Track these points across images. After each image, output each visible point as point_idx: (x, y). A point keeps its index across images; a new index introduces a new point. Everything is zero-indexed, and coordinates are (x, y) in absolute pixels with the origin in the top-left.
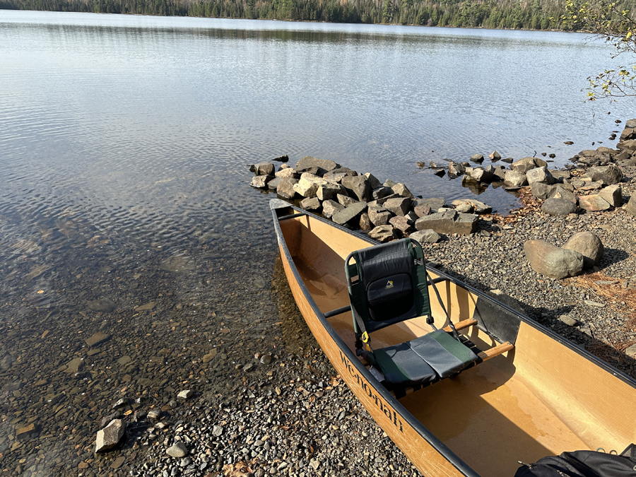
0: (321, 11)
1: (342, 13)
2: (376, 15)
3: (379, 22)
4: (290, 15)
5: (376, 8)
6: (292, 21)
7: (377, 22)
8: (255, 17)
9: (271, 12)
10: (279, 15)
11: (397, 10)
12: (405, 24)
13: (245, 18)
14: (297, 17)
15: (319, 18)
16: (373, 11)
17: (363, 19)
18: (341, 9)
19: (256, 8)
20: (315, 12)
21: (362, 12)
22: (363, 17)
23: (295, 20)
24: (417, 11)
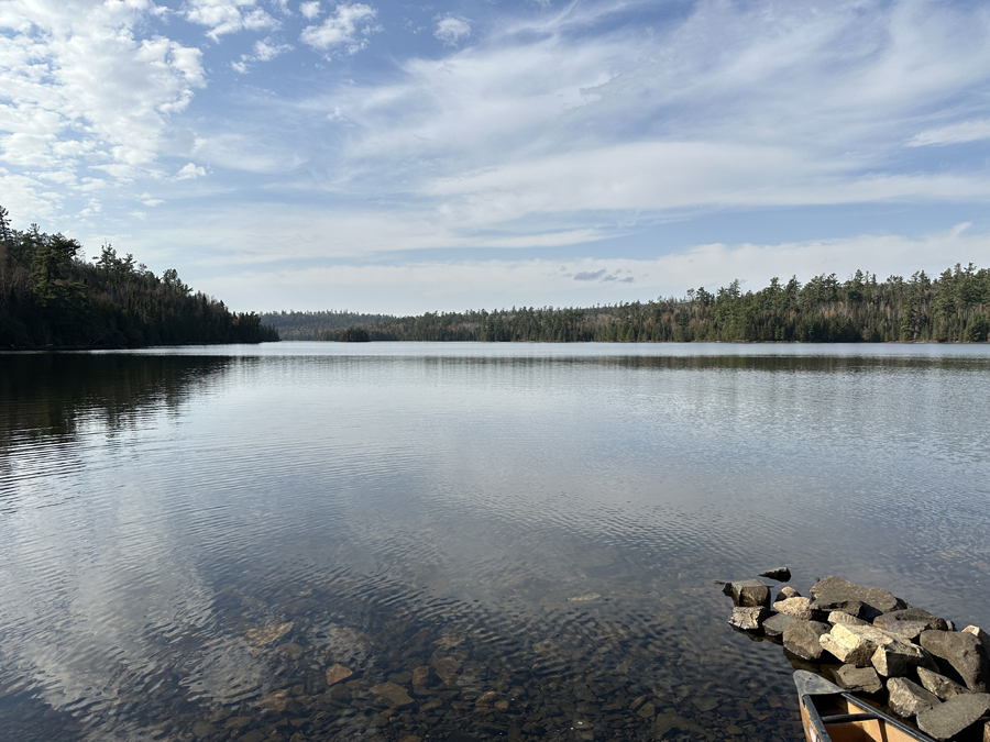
0: (793, 327)
1: (828, 329)
2: (888, 329)
3: (896, 339)
4: (742, 335)
5: (887, 320)
6: (746, 342)
7: (890, 340)
8: (688, 339)
9: (712, 331)
10: (724, 334)
11: (926, 321)
12: (942, 341)
13: (673, 340)
14: (753, 337)
15: (790, 337)
16: (881, 325)
17: (865, 337)
18: (827, 323)
19: (690, 327)
20: (783, 329)
21: (862, 326)
22: (865, 333)
23: (751, 341)
24: (965, 322)
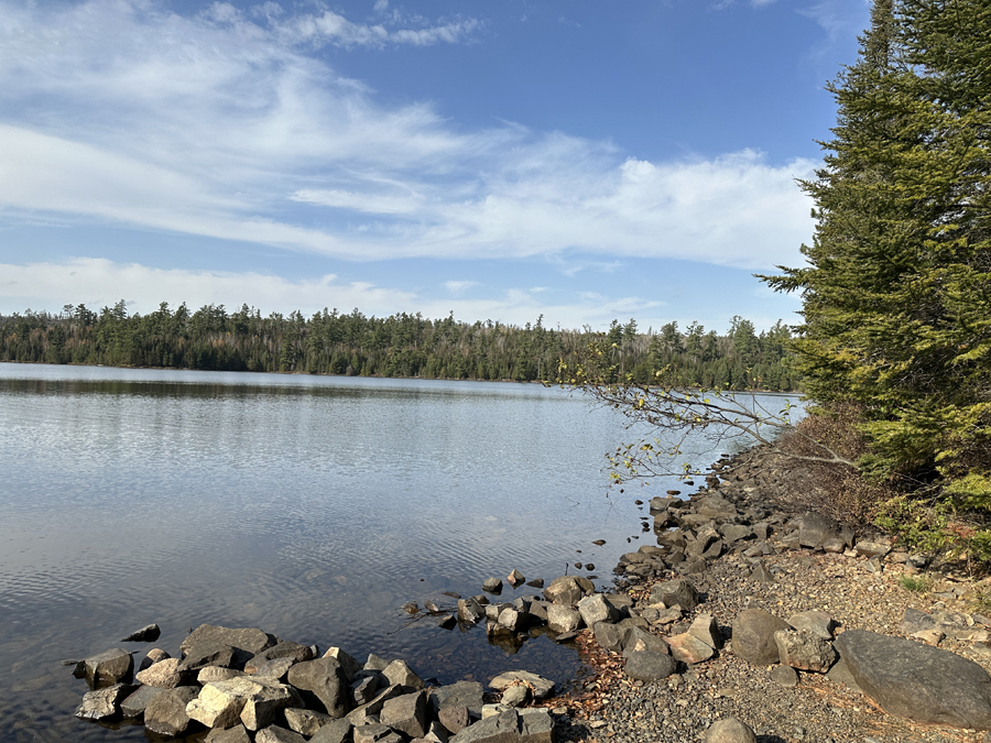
0: (182, 354)
1: (216, 358)
2: (269, 360)
3: (275, 369)
4: (128, 359)
5: (269, 352)
6: (132, 367)
7: (271, 370)
8: (64, 360)
9: (93, 354)
10: (108, 358)
11: (301, 355)
12: (314, 372)
13: (45, 362)
14: (139, 362)
15: (178, 363)
16: (264, 355)
17: (249, 366)
18: (215, 352)
19: (66, 348)
20: (171, 356)
21: (248, 356)
22: (250, 363)
23: (137, 366)
24: (330, 357)
